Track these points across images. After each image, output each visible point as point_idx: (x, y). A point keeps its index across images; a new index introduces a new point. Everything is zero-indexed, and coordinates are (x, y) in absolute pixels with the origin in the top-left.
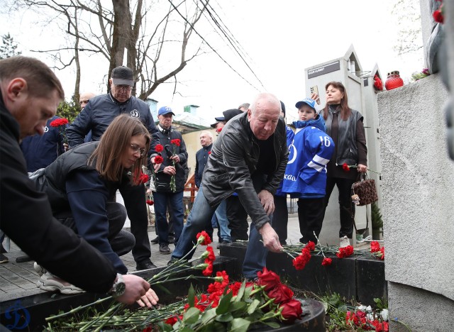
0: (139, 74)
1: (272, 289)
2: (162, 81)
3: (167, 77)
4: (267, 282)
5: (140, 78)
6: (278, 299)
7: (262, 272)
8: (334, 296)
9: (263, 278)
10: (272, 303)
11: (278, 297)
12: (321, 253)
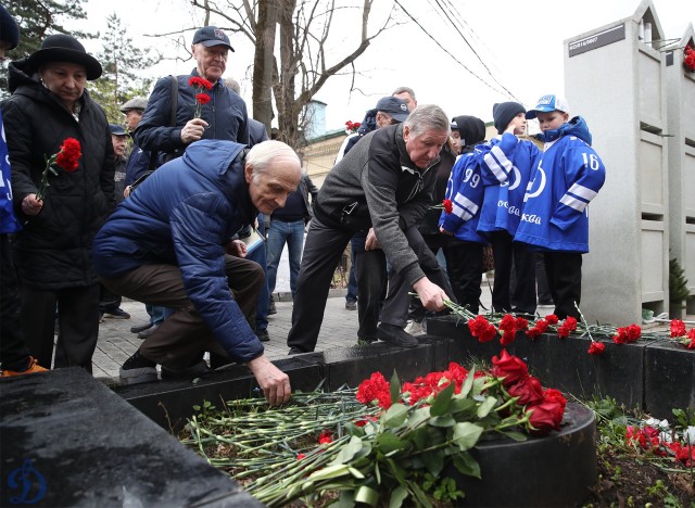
0: (299, 63)
1: (515, 383)
2: (333, 71)
3: (341, 65)
4: (508, 371)
5: (300, 69)
6: (525, 398)
7: (500, 358)
8: (606, 402)
9: (501, 365)
10: (514, 404)
11: (524, 395)
12: (587, 335)
